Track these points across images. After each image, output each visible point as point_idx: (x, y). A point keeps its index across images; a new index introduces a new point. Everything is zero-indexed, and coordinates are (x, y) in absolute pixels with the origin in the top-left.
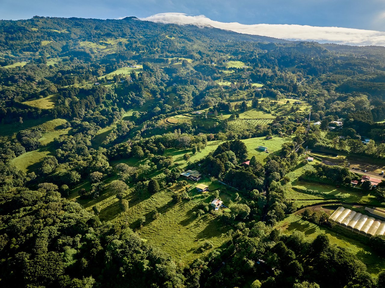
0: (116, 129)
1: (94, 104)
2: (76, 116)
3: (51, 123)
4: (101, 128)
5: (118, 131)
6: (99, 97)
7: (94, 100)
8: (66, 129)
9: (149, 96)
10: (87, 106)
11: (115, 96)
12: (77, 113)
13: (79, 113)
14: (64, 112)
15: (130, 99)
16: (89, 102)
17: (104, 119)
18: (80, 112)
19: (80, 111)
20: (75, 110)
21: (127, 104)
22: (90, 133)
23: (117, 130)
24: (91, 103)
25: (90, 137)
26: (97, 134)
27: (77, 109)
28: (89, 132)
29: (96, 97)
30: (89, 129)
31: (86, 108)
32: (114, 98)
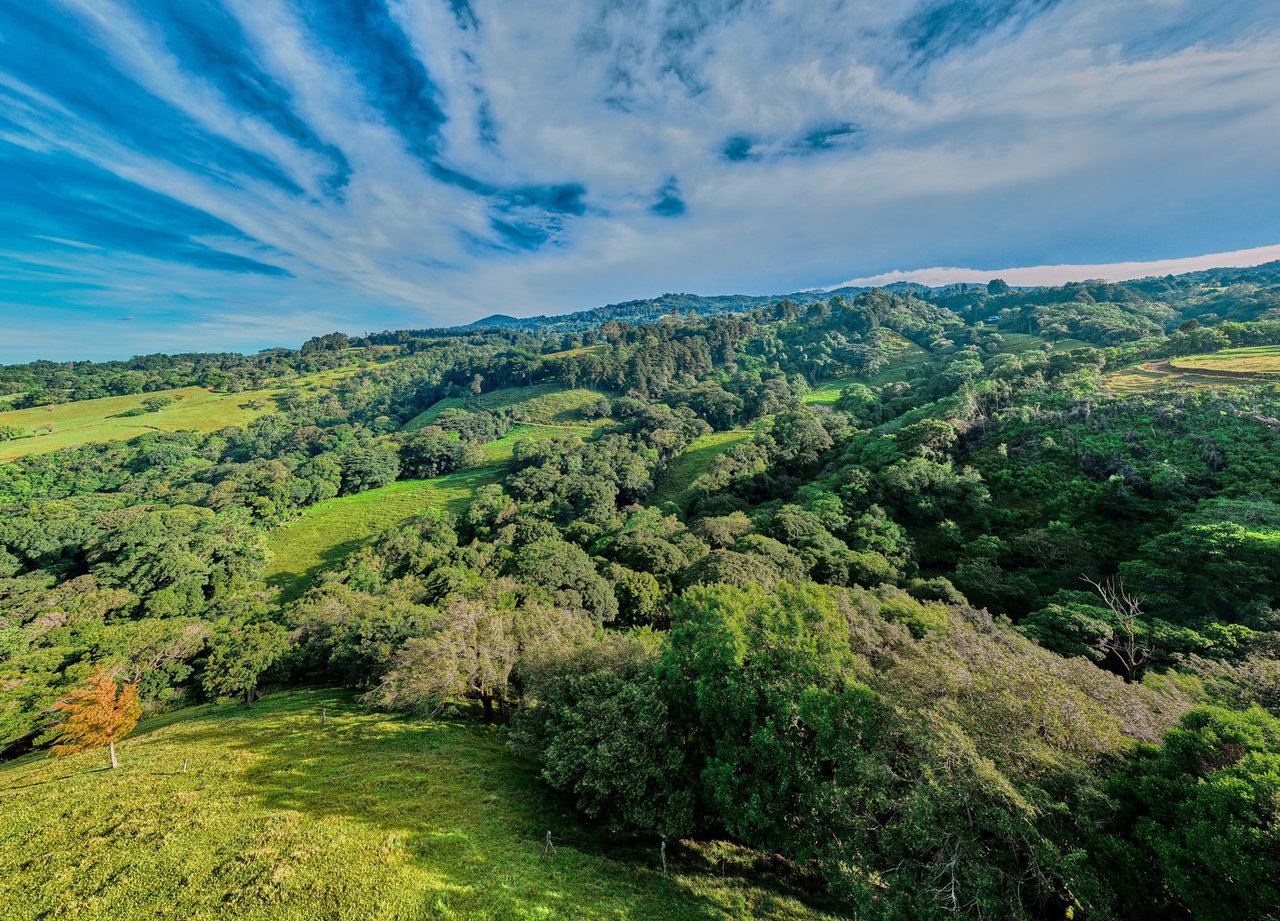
0: (769, 429)
1: (706, 359)
2: (637, 387)
3: (554, 399)
4: (709, 428)
5: (779, 442)
6: (723, 346)
7: (707, 351)
8: (592, 423)
9: (900, 345)
10: (681, 364)
11: (777, 347)
12: (644, 380)
13: (649, 381)
14: (599, 369)
15: (829, 350)
16: (689, 352)
17: (728, 401)
18: (654, 377)
19: (654, 372)
20: (638, 368)
21: (818, 364)
22: (658, 439)
23: (774, 434)
24: (694, 355)
25: (654, 453)
26: (689, 449)
27: (646, 365)
28: (657, 435)
29: (717, 343)
30: (661, 424)
31: (679, 369)
32: (775, 350)
